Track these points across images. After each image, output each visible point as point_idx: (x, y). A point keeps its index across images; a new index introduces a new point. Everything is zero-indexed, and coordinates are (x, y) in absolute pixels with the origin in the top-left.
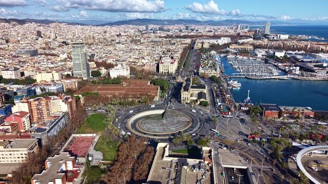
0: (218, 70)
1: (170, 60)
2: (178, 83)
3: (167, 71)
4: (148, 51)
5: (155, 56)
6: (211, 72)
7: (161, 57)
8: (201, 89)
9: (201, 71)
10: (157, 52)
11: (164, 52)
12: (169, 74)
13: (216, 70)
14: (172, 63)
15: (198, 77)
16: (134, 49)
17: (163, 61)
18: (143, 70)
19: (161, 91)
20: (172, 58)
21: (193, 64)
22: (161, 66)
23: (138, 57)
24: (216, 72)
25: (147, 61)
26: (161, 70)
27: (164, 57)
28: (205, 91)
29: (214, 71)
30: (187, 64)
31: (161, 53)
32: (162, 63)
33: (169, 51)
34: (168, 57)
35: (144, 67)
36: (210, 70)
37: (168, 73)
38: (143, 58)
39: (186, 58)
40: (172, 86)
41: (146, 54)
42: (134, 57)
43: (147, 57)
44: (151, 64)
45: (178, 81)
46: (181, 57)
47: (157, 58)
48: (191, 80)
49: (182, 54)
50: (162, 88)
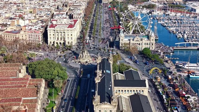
0: (152, 38)
1: (67, 21)
2: (83, 66)
3: (62, 42)
4: (32, 6)
5: (43, 14)
6: (141, 42)
7: (53, 16)
8: (135, 88)
9: (123, 39)
10: (46, 7)
11: (58, 8)
12: (65, 47)
13: (148, 37)
14: (71, 26)
15: (119, 52)
16: (11, 3)
17: (54, 23)
18: (16, 41)
19: (48, 90)
20: (71, 17)
21: (106, 26)
22: (50, 32)
23: (13, 17)
24: (148, 42)
25: (27, 22)
26: (51, 39)
27: (58, 15)
28: (145, 91)
29: (145, 40)
30: (96, 27)
31: (53, 8)
32: (52, 26)
33: (66, 6)
34: (64, 16)
35: (17, 35)
36: (139, 39)
37: (64, 43)
38: (21, 17)
39: (92, 16)
40: (70, 76)
41: (28, 10)
42: (7, 15)
43: (30, 15)
44: (33, 28)
45: (83, 61)
46: (85, 15)
47: (45, 18)
48: (111, 62)
49: (86, 9)
50: (50, 84)
